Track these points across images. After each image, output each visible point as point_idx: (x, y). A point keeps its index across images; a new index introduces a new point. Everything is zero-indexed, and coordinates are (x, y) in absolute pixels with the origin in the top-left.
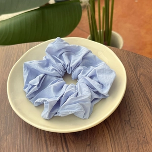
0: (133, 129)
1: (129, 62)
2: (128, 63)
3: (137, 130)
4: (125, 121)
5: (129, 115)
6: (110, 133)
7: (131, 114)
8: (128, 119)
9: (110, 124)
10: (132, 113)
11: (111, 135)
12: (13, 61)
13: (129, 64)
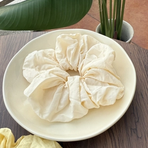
0: (140, 139)
1: (139, 59)
2: (138, 61)
3: (145, 142)
4: (131, 129)
5: (136, 122)
6: (114, 142)
7: (138, 121)
8: (135, 128)
9: (114, 132)
10: (140, 120)
11: (114, 144)
12: (14, 51)
13: (140, 62)
